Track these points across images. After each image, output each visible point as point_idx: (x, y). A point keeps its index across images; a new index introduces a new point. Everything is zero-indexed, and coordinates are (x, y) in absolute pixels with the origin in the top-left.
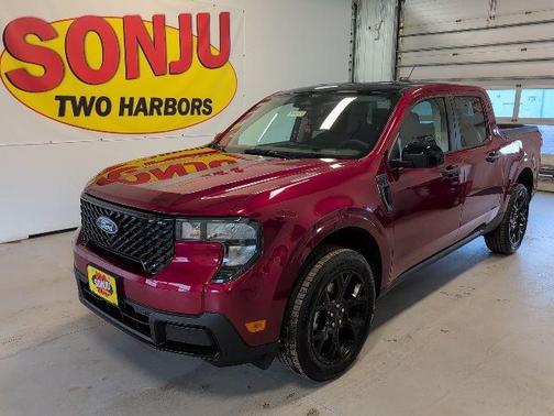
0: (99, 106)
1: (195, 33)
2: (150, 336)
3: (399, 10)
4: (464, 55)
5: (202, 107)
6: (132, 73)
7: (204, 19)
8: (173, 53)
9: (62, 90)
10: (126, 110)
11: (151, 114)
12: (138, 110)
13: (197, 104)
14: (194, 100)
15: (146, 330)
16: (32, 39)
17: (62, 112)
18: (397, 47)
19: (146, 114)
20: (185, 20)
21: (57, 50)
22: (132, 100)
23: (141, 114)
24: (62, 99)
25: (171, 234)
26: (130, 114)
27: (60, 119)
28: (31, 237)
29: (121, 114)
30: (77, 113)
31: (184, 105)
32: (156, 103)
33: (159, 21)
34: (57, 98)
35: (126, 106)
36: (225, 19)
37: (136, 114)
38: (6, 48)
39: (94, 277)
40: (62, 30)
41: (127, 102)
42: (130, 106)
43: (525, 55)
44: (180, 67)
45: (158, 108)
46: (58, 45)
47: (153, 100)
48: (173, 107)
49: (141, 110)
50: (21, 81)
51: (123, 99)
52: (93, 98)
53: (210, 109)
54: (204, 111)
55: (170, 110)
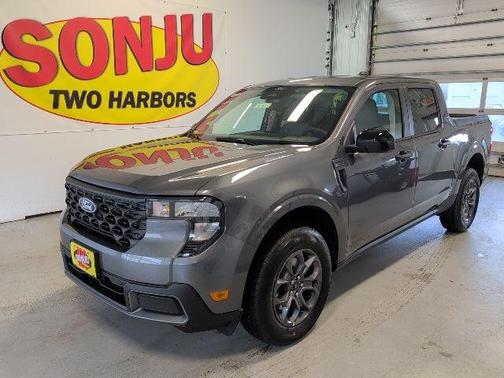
0: (91, 99)
1: (179, 32)
3: (373, 9)
4: (434, 51)
5: (186, 100)
6: (121, 69)
7: (188, 20)
8: (159, 50)
9: (56, 85)
10: (115, 103)
11: (139, 106)
12: (126, 103)
13: (181, 97)
14: (179, 94)
16: (28, 39)
17: (56, 105)
18: (371, 43)
19: (133, 106)
20: (170, 20)
21: (51, 49)
22: (120, 93)
23: (129, 106)
24: (56, 93)
26: (119, 106)
27: (55, 111)
28: (27, 218)
29: (111, 106)
30: (69, 106)
31: (169, 98)
32: (143, 97)
33: (146, 21)
34: (52, 92)
35: (115, 100)
36: (207, 19)
37: (124, 106)
38: (5, 48)
40: (56, 30)
41: (116, 96)
42: (119, 99)
43: (491, 50)
44: (165, 64)
45: (145, 101)
46: (52, 45)
47: (140, 94)
48: (158, 100)
49: (128, 103)
50: (18, 77)
51: (112, 93)
52: (84, 92)
53: (194, 101)
54: (188, 104)
55: (156, 103)
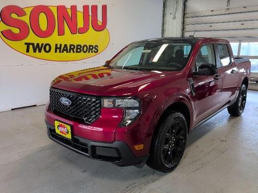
0: (45, 48)
2: (87, 153)
4: (215, 26)
6: (61, 33)
7: (95, 8)
8: (80, 24)
9: (28, 40)
10: (58, 50)
11: (70, 52)
12: (64, 50)
14: (90, 46)
15: (86, 150)
16: (14, 16)
17: (28, 51)
19: (67, 52)
20: (86, 8)
21: (25, 21)
22: (61, 45)
23: (65, 52)
24: (28, 44)
25: (99, 105)
26: (60, 52)
27: (27, 54)
28: (12, 109)
29: (56, 51)
30: (35, 51)
31: (85, 48)
32: (72, 47)
33: (74, 8)
34: (26, 44)
35: (58, 48)
36: (104, 8)
37: (63, 52)
38: (2, 20)
39: (58, 126)
40: (28, 12)
41: (58, 46)
42: (60, 48)
45: (73, 49)
46: (26, 19)
48: (80, 49)
50: (8, 35)
51: (56, 45)
52: (42, 44)
53: (97, 50)
55: (79, 50)
